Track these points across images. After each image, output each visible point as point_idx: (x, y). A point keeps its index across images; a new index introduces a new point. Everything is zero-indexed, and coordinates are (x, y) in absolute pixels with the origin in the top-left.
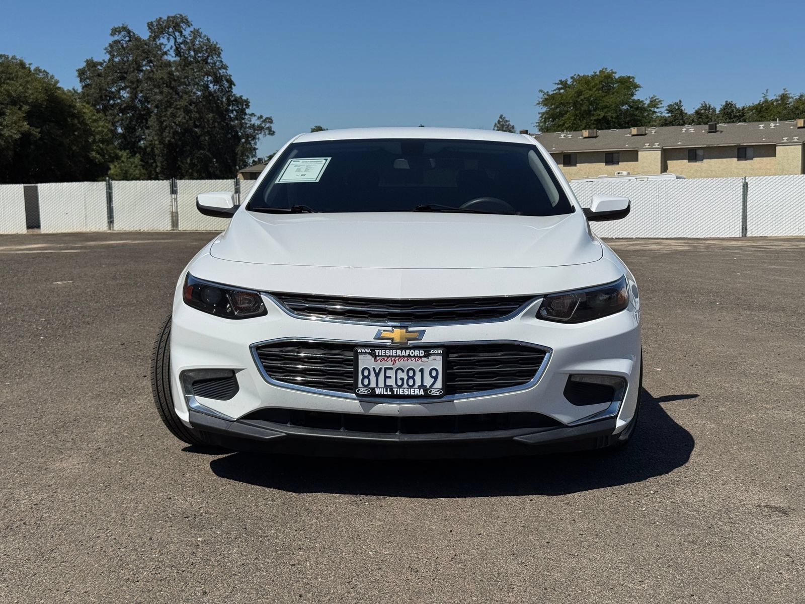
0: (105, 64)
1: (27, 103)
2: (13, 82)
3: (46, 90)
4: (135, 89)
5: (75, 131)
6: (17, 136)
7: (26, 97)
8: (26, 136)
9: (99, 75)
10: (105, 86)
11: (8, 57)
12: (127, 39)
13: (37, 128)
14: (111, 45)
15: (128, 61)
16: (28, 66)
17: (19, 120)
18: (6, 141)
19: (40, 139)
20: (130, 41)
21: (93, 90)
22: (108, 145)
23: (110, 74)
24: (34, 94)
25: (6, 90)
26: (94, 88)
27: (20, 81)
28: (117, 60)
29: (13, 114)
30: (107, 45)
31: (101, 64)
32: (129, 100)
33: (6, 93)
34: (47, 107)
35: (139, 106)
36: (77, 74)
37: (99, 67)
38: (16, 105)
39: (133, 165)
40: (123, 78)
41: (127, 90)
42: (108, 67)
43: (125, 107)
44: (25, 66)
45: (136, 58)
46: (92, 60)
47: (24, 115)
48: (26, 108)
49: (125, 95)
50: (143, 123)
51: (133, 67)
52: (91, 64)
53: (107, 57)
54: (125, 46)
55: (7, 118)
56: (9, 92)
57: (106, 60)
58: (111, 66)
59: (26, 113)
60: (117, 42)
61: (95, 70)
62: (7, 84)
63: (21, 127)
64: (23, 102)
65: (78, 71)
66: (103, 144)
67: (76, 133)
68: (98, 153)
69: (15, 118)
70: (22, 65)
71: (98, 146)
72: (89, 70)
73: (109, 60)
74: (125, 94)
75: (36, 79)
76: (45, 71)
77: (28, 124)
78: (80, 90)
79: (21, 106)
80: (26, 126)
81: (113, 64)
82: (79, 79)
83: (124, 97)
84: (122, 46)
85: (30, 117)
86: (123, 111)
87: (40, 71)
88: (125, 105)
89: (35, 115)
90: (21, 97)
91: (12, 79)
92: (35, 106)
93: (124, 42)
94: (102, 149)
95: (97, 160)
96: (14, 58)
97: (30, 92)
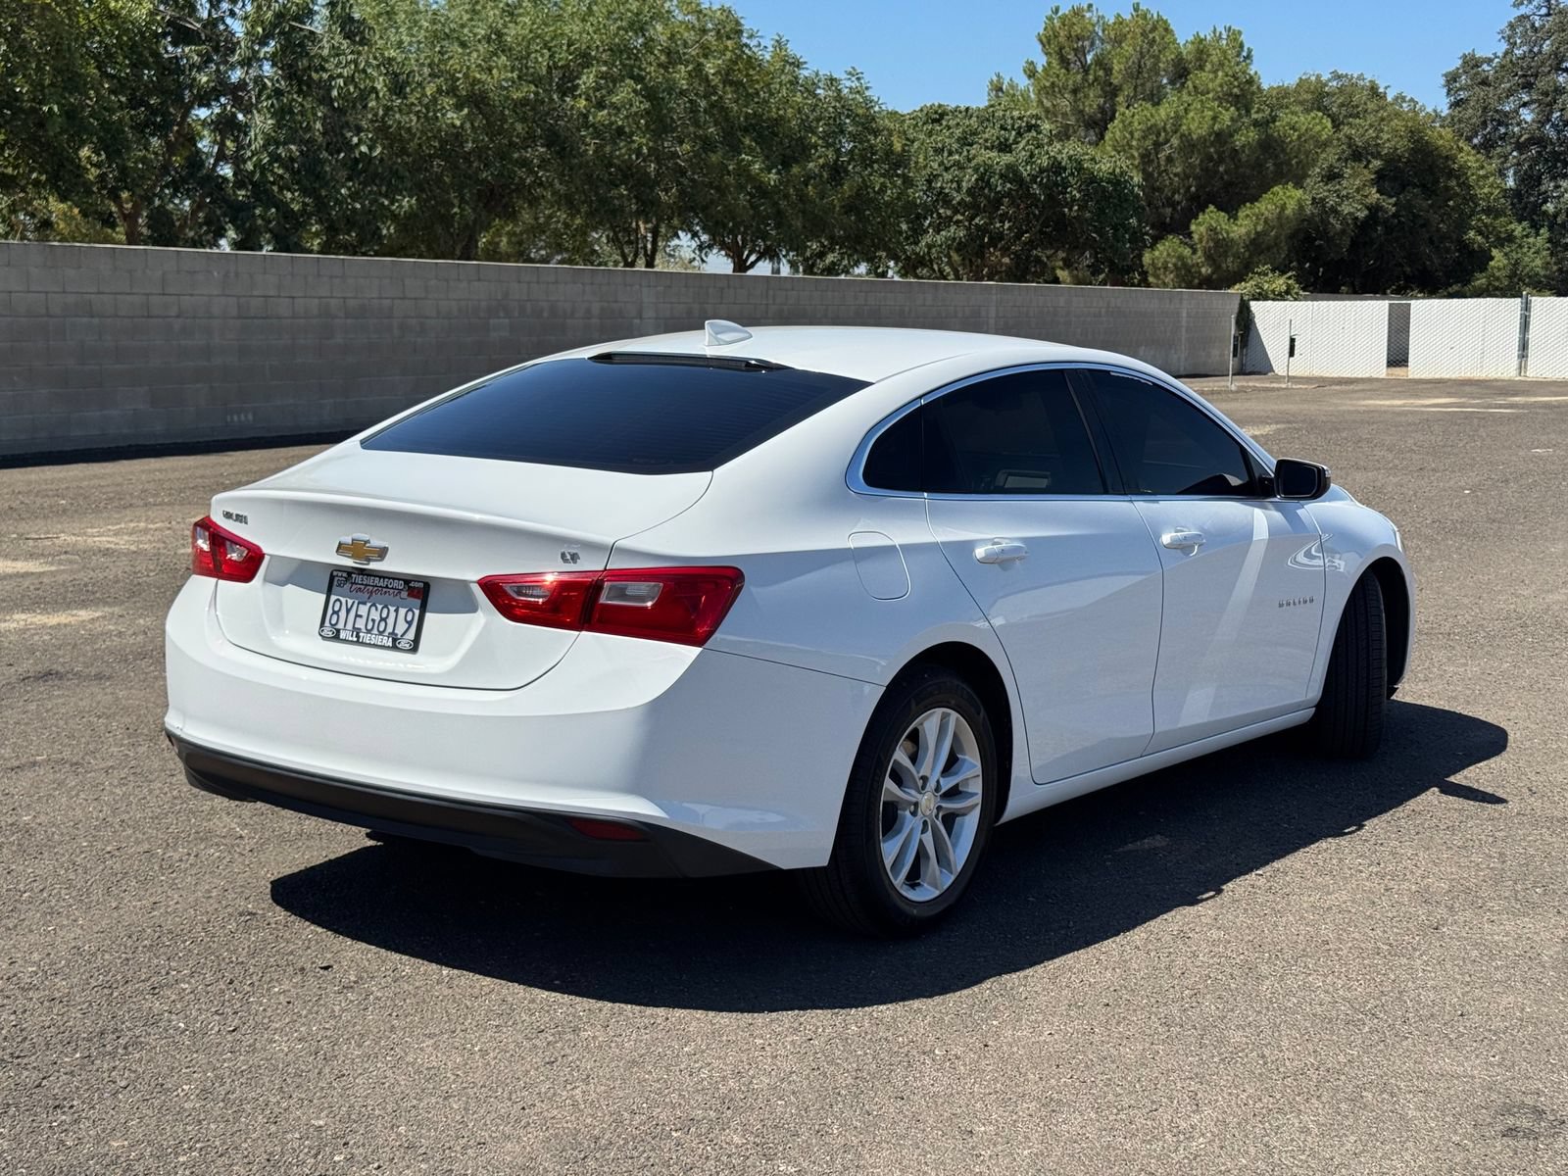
0: (1497, 60)
1: (1377, 156)
2: (1358, 121)
3: (1411, 131)
4: (1550, 104)
5: (1449, 200)
6: (1362, 214)
7: (1378, 145)
8: (1374, 210)
9: (1485, 82)
10: (1493, 103)
11: (1352, 78)
12: (1544, 11)
13: (1391, 197)
14: (1512, 26)
15: (1540, 52)
16: (1381, 90)
17: (1364, 185)
18: (1344, 222)
19: (1394, 215)
20: (1549, 15)
21: (1470, 111)
22: (1495, 219)
23: (1506, 80)
24: (1392, 141)
25: (1347, 137)
26: (1473, 108)
27: (1371, 118)
28: (1518, 52)
29: (1354, 176)
30: (1504, 25)
31: (1489, 61)
32: (1535, 126)
33: (1347, 140)
34: (1409, 161)
35: (1553, 134)
36: (1443, 81)
37: (1485, 67)
38: (1360, 161)
39: (1533, 250)
40: (1528, 86)
41: (1533, 106)
42: (1503, 66)
43: (1526, 140)
44: (1377, 89)
45: (1557, 49)
46: (1474, 55)
47: (1373, 177)
48: (1377, 163)
49: (1529, 118)
50: (1557, 168)
51: (1550, 65)
52: (1471, 63)
53: (1504, 46)
54: (1537, 25)
55: (1345, 183)
56: (1350, 139)
57: (1500, 54)
58: (1508, 66)
59: (1376, 173)
60: (1523, 18)
61: (1478, 73)
62: (1349, 124)
63: (1366, 197)
64: (1372, 154)
65: (1445, 75)
66: (1488, 216)
67: (1451, 203)
68: (1480, 233)
69: (1357, 182)
70: (1374, 91)
71: (1480, 220)
72: (1465, 72)
73: (1506, 53)
74: (1527, 115)
75: (1397, 115)
76: (1412, 100)
77: (1378, 192)
78: (1445, 111)
79: (1369, 162)
80: (1374, 196)
81: (1511, 61)
82: (1445, 90)
83: (1526, 123)
84: (1533, 25)
85: (1381, 179)
86: (1521, 147)
87: (1403, 99)
88: (1526, 136)
89: (1390, 177)
90: (1369, 145)
91: (1357, 116)
92: (1391, 160)
93: (1537, 18)
94: (1486, 225)
95: (1476, 246)
96: (1361, 77)
97: (1386, 137)
